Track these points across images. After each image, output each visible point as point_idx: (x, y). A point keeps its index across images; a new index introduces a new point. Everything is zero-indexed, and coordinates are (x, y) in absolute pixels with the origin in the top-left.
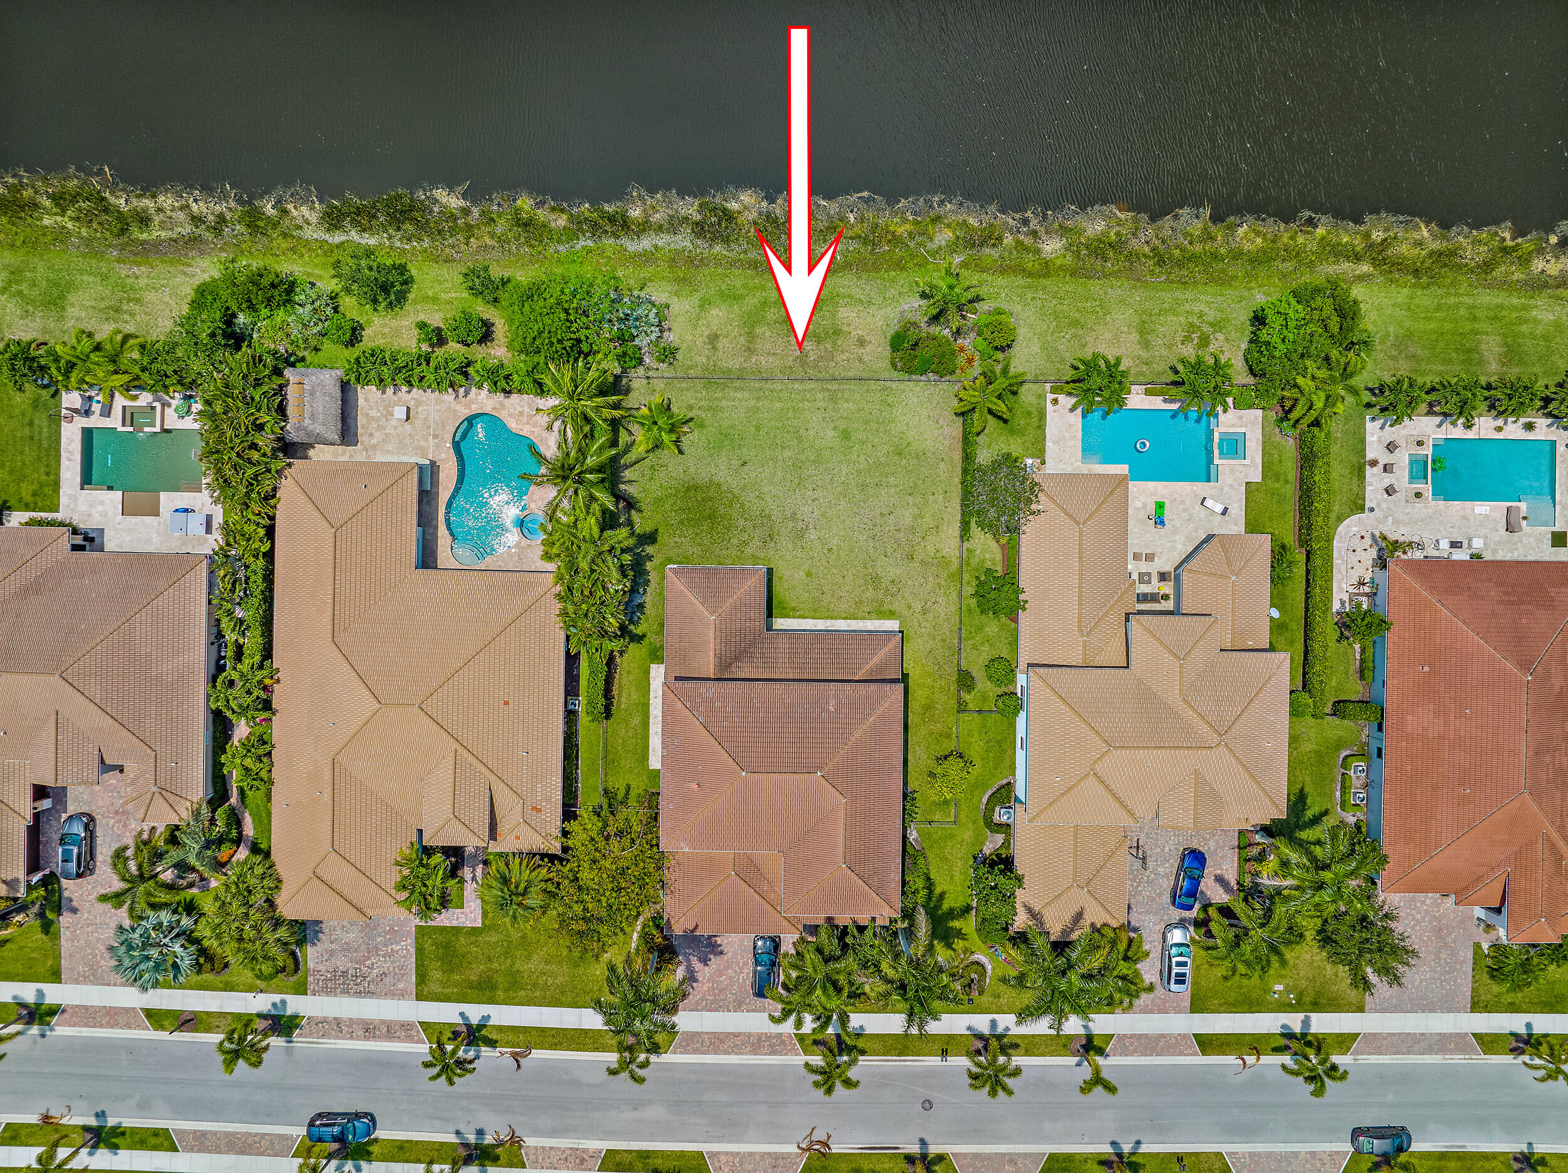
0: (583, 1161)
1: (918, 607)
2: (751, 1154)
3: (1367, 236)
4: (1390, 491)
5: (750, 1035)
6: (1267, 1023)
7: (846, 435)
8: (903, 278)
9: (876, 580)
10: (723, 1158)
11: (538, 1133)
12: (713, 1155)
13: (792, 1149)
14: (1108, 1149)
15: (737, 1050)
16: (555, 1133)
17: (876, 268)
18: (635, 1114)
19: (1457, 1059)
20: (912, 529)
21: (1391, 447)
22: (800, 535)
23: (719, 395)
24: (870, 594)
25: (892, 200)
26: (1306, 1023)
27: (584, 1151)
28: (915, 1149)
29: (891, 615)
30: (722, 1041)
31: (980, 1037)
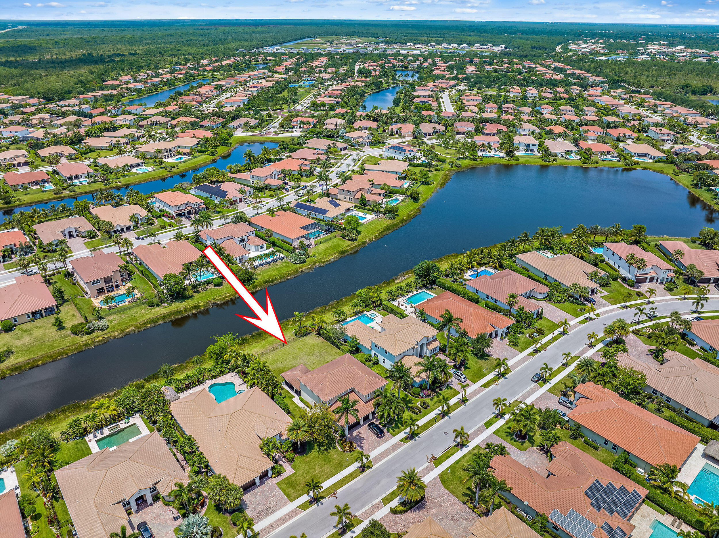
0: (378, 507)
11: (358, 510)
13: (428, 464)
14: (493, 415)
16: (363, 506)
18: (380, 485)
21: (399, 303)
27: (376, 504)
28: (455, 444)
30: (384, 454)
31: (440, 414)
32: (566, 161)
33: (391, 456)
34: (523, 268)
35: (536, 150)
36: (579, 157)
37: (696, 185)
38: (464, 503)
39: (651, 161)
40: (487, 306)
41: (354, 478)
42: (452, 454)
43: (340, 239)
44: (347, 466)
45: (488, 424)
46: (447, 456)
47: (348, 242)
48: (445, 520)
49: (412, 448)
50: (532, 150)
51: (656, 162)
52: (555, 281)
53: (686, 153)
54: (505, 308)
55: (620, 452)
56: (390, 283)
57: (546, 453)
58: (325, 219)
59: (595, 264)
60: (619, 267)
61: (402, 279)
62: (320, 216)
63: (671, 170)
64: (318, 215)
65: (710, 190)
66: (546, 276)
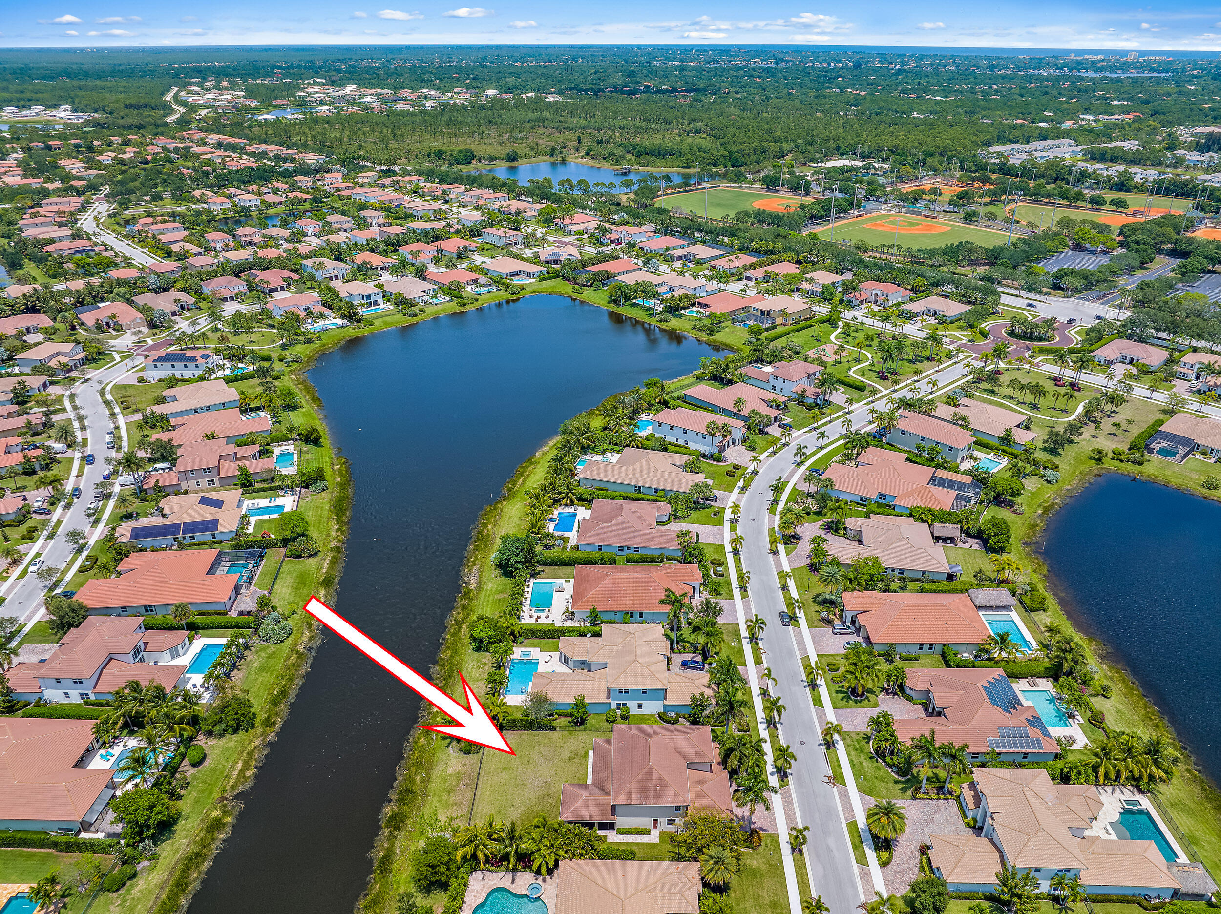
0: (865, 874)
1: (582, 745)
2: (842, 805)
3: (453, 625)
4: (547, 617)
5: (784, 805)
6: (747, 648)
7: (505, 769)
8: (438, 754)
9: (571, 759)
10: (847, 815)
11: (857, 895)
12: (846, 819)
13: (835, 789)
14: (807, 689)
15: (793, 810)
16: (854, 887)
17: (432, 763)
18: (834, 850)
19: (752, 603)
20: (550, 746)
21: (531, 617)
22: (548, 785)
23: (479, 816)
24: (577, 760)
25: (403, 758)
26: (745, 638)
27: (860, 873)
28: (824, 747)
29: (586, 754)
30: (789, 816)
31: (768, 726)
32: (435, 307)
33: (797, 811)
34: (597, 489)
35: (380, 301)
36: (447, 299)
37: (616, 302)
38: (914, 798)
39: (534, 280)
40: (629, 561)
41: (805, 867)
42: (838, 760)
43: (292, 562)
44: (781, 863)
45: (818, 702)
46: (836, 766)
47: (311, 560)
48: (926, 829)
49: (800, 783)
50: (376, 303)
51: (541, 280)
52: (656, 490)
53: (562, 259)
54: (656, 553)
55: (938, 649)
56: (467, 594)
57: (895, 694)
58: (218, 538)
59: (665, 450)
60: (686, 442)
61: (473, 580)
62: (206, 537)
63: (567, 288)
64: (200, 537)
65: (634, 305)
66: (638, 489)
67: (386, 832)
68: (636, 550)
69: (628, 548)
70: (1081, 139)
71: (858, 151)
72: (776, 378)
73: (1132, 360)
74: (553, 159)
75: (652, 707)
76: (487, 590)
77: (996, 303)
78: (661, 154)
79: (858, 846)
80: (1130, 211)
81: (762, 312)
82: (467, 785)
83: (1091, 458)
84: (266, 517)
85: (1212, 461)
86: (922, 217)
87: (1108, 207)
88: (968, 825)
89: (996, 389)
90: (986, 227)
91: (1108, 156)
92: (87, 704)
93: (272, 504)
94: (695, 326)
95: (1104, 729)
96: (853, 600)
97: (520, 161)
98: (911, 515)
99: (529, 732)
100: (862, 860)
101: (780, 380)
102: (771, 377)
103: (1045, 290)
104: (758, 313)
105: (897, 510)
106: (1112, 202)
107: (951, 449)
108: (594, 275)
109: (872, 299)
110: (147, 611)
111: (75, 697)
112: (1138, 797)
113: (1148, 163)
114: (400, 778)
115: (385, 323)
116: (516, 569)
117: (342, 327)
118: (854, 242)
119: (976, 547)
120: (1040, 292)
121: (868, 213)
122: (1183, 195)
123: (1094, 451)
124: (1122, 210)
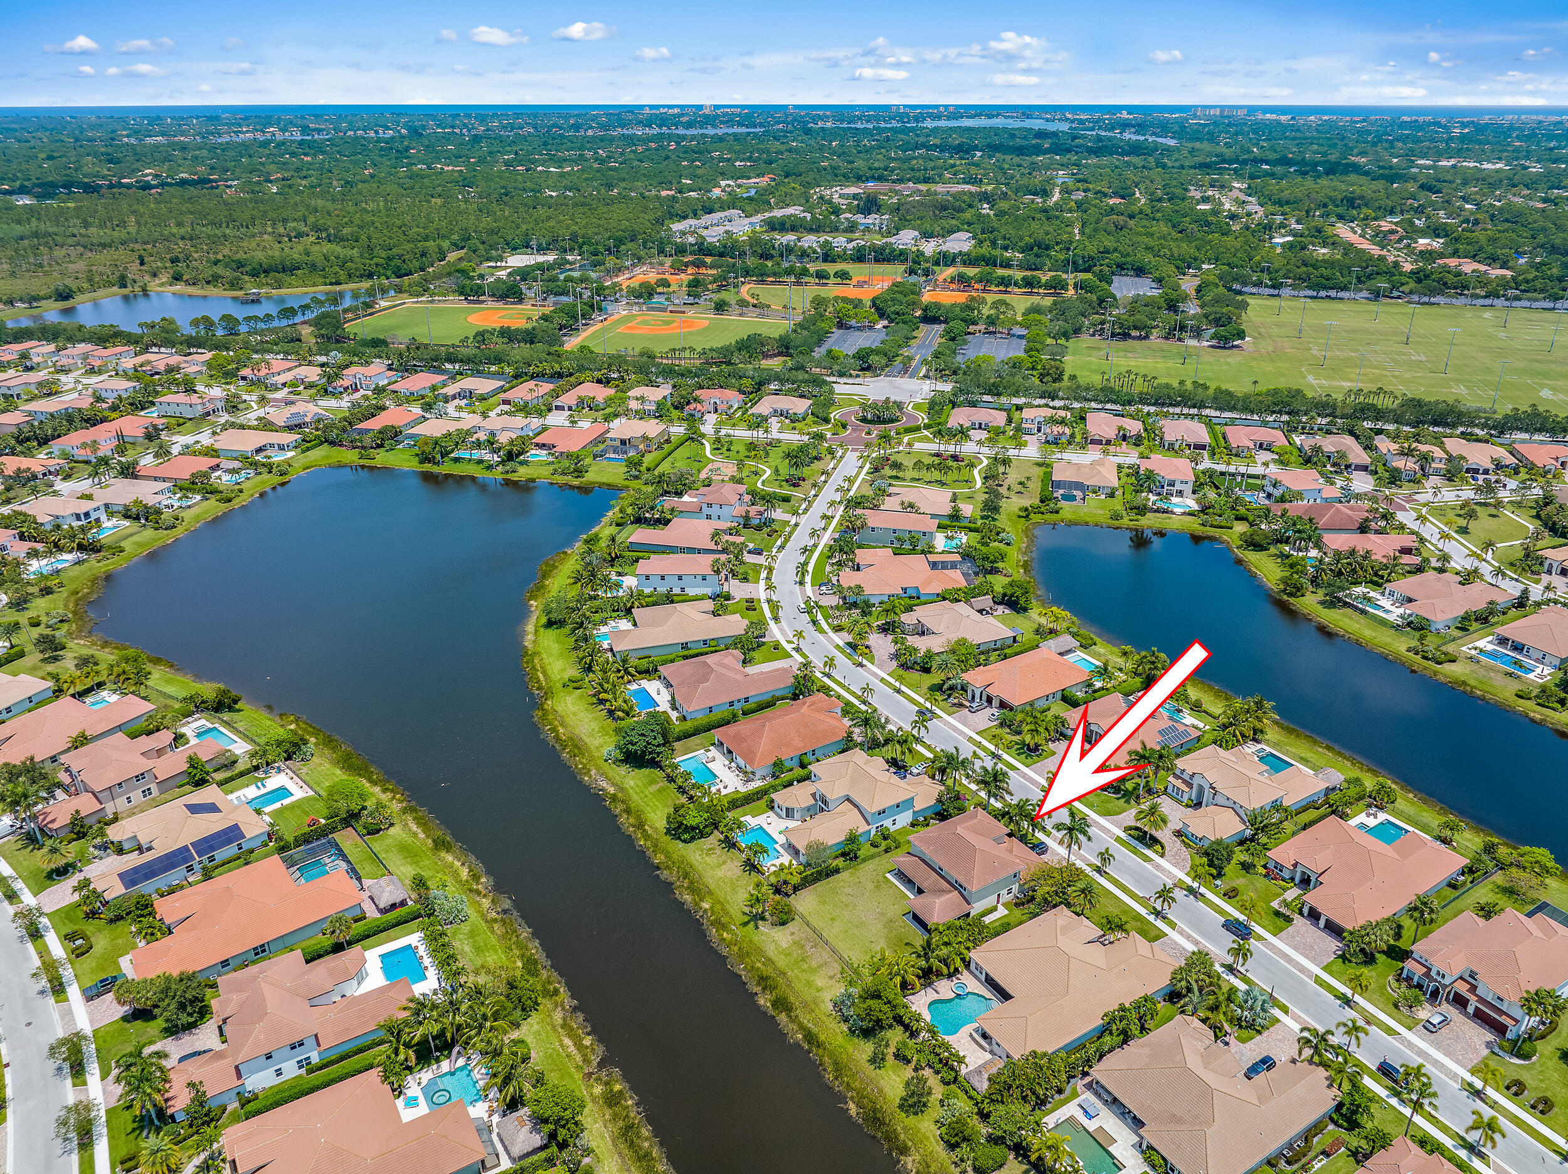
0: (1156, 866)
1: (875, 872)
2: (1099, 830)
3: (634, 831)
4: (726, 788)
8: (756, 939)
9: (877, 887)
10: (1112, 837)
17: (759, 948)
18: (1124, 861)
19: (885, 712)
20: (849, 886)
22: (882, 914)
24: (883, 886)
25: (725, 957)
27: (1153, 867)
35: (103, 517)
37: (431, 460)
39: (294, 453)
40: (750, 712)
41: (1120, 882)
43: (378, 839)
44: (1101, 885)
45: (1011, 767)
47: (392, 830)
51: (303, 452)
52: (705, 642)
53: (307, 420)
54: (767, 698)
55: (1059, 696)
56: (614, 798)
57: (1059, 740)
58: (245, 847)
59: (672, 602)
60: (683, 589)
61: (604, 784)
62: (231, 850)
63: (351, 456)
64: (221, 854)
65: (457, 460)
66: (685, 646)
67: (782, 1018)
68: (747, 700)
69: (739, 701)
70: (748, 208)
71: (533, 243)
72: (710, 505)
73: (980, 424)
74: (125, 291)
75: (904, 819)
76: (632, 788)
77: (832, 392)
78: (284, 270)
79: (1135, 852)
80: (854, 281)
81: (623, 442)
82: (815, 946)
83: (1019, 517)
84: (277, 805)
85: (1103, 497)
86: (668, 314)
87: (832, 280)
88: (1188, 806)
89: (901, 474)
90: (740, 315)
91: (788, 225)
92: (310, 1071)
93: (263, 791)
94: (555, 470)
95: (1205, 712)
96: (976, 678)
97: (79, 298)
98: (944, 599)
99: (819, 883)
100: (1148, 859)
101: (716, 507)
102: (705, 506)
103: (854, 373)
104: (618, 443)
105: (923, 599)
106: (836, 275)
107: (924, 534)
108: (380, 432)
109: (712, 409)
110: (257, 954)
111: (291, 1070)
112: (1259, 746)
113: (828, 229)
114: (743, 973)
115: (138, 544)
116: (658, 754)
117: (79, 562)
118: (637, 351)
119: (1007, 611)
120: (851, 376)
121: (612, 315)
122: (884, 260)
123: (1020, 509)
124: (848, 282)
